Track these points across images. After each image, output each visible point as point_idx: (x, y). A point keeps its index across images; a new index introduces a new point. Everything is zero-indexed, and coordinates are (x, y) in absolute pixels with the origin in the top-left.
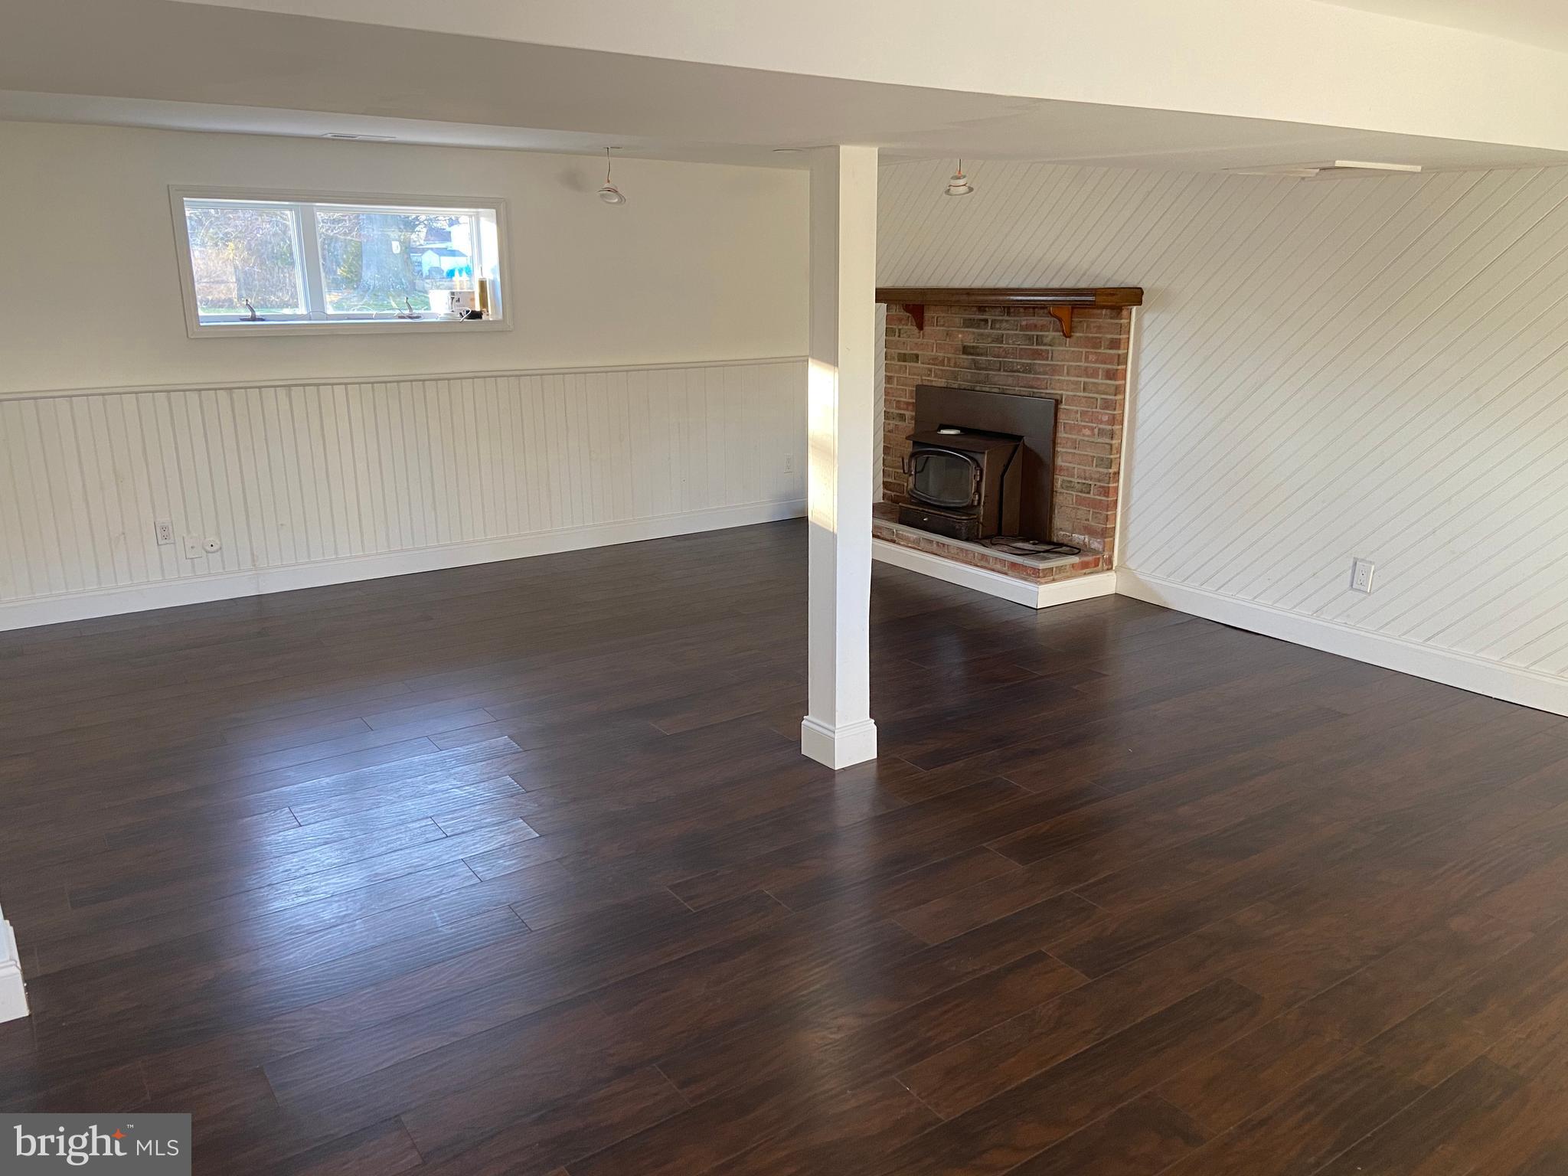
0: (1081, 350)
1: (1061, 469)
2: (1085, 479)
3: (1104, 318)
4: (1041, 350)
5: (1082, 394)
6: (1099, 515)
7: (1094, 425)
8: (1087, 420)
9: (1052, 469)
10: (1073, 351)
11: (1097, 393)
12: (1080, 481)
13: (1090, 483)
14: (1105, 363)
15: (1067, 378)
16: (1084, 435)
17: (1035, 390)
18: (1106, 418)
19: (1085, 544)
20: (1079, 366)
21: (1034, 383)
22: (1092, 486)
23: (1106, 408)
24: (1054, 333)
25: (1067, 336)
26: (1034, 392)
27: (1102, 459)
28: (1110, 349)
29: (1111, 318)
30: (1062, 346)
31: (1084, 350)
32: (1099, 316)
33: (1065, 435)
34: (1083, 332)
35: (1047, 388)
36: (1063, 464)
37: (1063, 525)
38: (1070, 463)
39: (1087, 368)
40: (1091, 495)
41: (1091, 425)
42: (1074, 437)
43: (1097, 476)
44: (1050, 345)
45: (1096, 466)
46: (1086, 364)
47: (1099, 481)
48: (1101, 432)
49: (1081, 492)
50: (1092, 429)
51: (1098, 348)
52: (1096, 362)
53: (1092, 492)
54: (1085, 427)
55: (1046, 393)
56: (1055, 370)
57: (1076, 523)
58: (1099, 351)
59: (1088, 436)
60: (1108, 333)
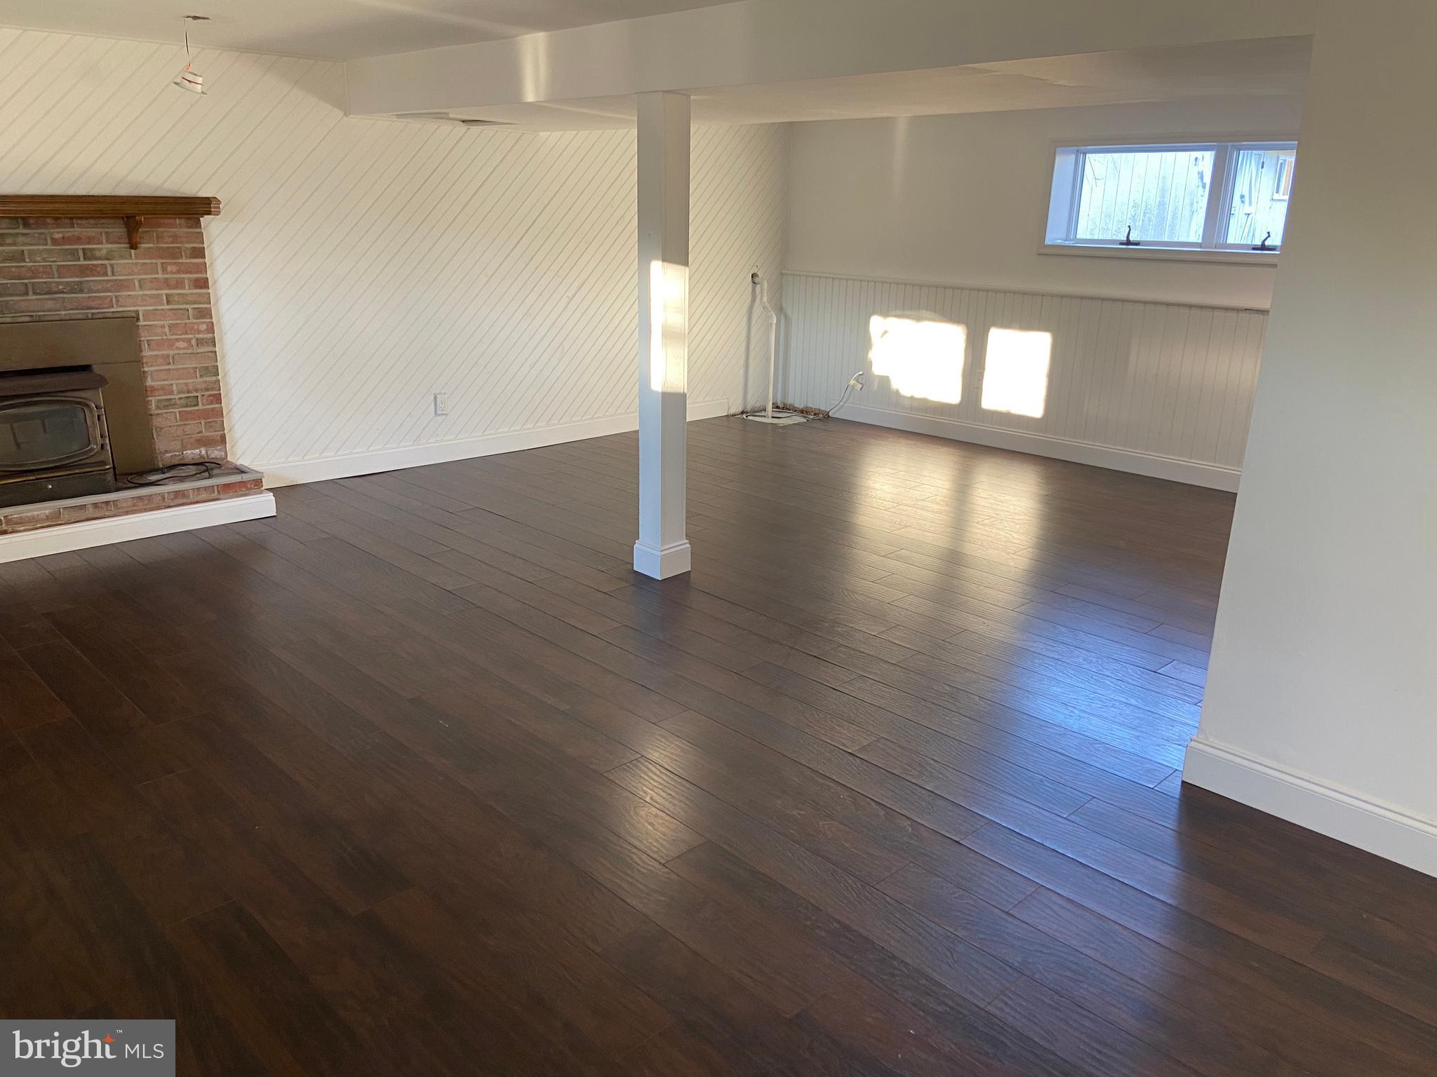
0: (155, 261)
1: (153, 389)
2: (188, 392)
3: (179, 228)
4: (93, 265)
5: (166, 307)
6: (213, 424)
7: (191, 336)
8: (179, 332)
9: (144, 392)
10: (144, 264)
11: (187, 304)
12: (182, 396)
13: (196, 394)
14: (190, 272)
15: (141, 293)
16: (178, 348)
17: (93, 311)
18: (204, 327)
19: (202, 457)
20: (155, 278)
21: (93, 304)
22: (199, 398)
23: (203, 317)
24: (110, 246)
25: (133, 246)
26: (93, 314)
27: (206, 368)
28: (194, 258)
29: (189, 227)
30: (126, 259)
31: (159, 261)
32: (171, 226)
33: (150, 353)
34: (154, 244)
35: (113, 307)
36: (154, 384)
37: (167, 447)
38: (164, 380)
39: (167, 279)
40: (201, 407)
41: (186, 336)
42: (165, 352)
43: (203, 386)
44: (107, 259)
45: (201, 376)
46: (166, 276)
47: (207, 390)
48: (200, 342)
49: (187, 406)
50: (189, 341)
51: (178, 258)
52: (178, 272)
53: (200, 404)
54: (177, 340)
55: (113, 312)
56: (121, 286)
57: (185, 441)
58: (181, 261)
59: (184, 348)
60: (188, 242)
